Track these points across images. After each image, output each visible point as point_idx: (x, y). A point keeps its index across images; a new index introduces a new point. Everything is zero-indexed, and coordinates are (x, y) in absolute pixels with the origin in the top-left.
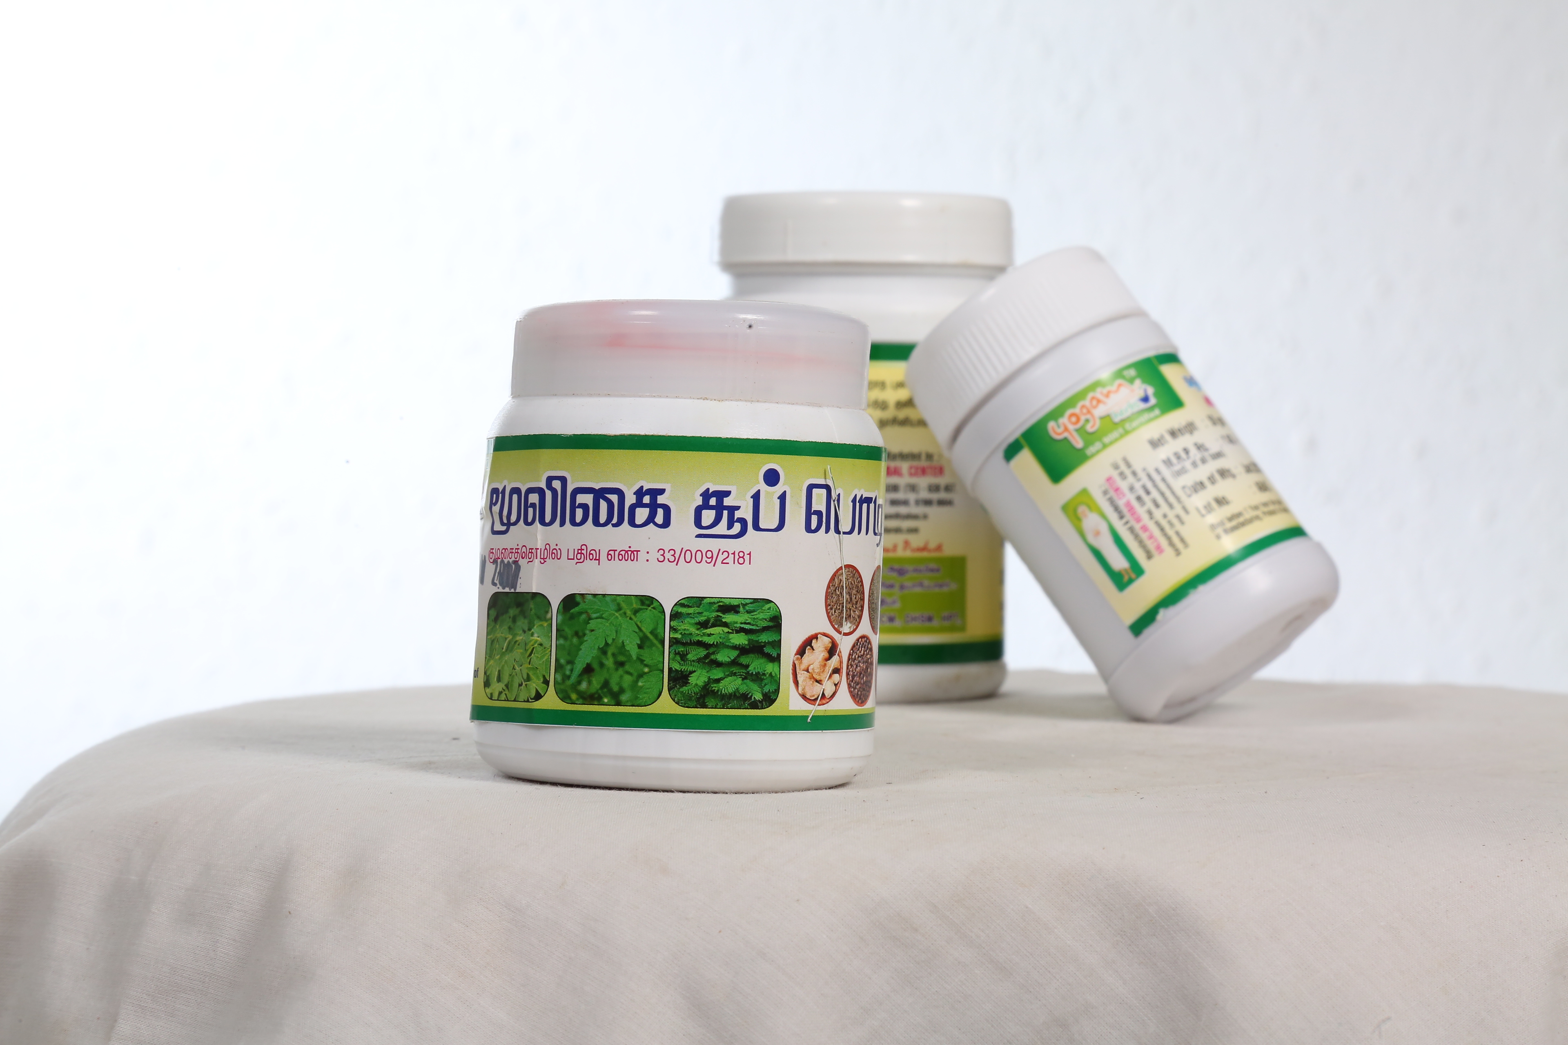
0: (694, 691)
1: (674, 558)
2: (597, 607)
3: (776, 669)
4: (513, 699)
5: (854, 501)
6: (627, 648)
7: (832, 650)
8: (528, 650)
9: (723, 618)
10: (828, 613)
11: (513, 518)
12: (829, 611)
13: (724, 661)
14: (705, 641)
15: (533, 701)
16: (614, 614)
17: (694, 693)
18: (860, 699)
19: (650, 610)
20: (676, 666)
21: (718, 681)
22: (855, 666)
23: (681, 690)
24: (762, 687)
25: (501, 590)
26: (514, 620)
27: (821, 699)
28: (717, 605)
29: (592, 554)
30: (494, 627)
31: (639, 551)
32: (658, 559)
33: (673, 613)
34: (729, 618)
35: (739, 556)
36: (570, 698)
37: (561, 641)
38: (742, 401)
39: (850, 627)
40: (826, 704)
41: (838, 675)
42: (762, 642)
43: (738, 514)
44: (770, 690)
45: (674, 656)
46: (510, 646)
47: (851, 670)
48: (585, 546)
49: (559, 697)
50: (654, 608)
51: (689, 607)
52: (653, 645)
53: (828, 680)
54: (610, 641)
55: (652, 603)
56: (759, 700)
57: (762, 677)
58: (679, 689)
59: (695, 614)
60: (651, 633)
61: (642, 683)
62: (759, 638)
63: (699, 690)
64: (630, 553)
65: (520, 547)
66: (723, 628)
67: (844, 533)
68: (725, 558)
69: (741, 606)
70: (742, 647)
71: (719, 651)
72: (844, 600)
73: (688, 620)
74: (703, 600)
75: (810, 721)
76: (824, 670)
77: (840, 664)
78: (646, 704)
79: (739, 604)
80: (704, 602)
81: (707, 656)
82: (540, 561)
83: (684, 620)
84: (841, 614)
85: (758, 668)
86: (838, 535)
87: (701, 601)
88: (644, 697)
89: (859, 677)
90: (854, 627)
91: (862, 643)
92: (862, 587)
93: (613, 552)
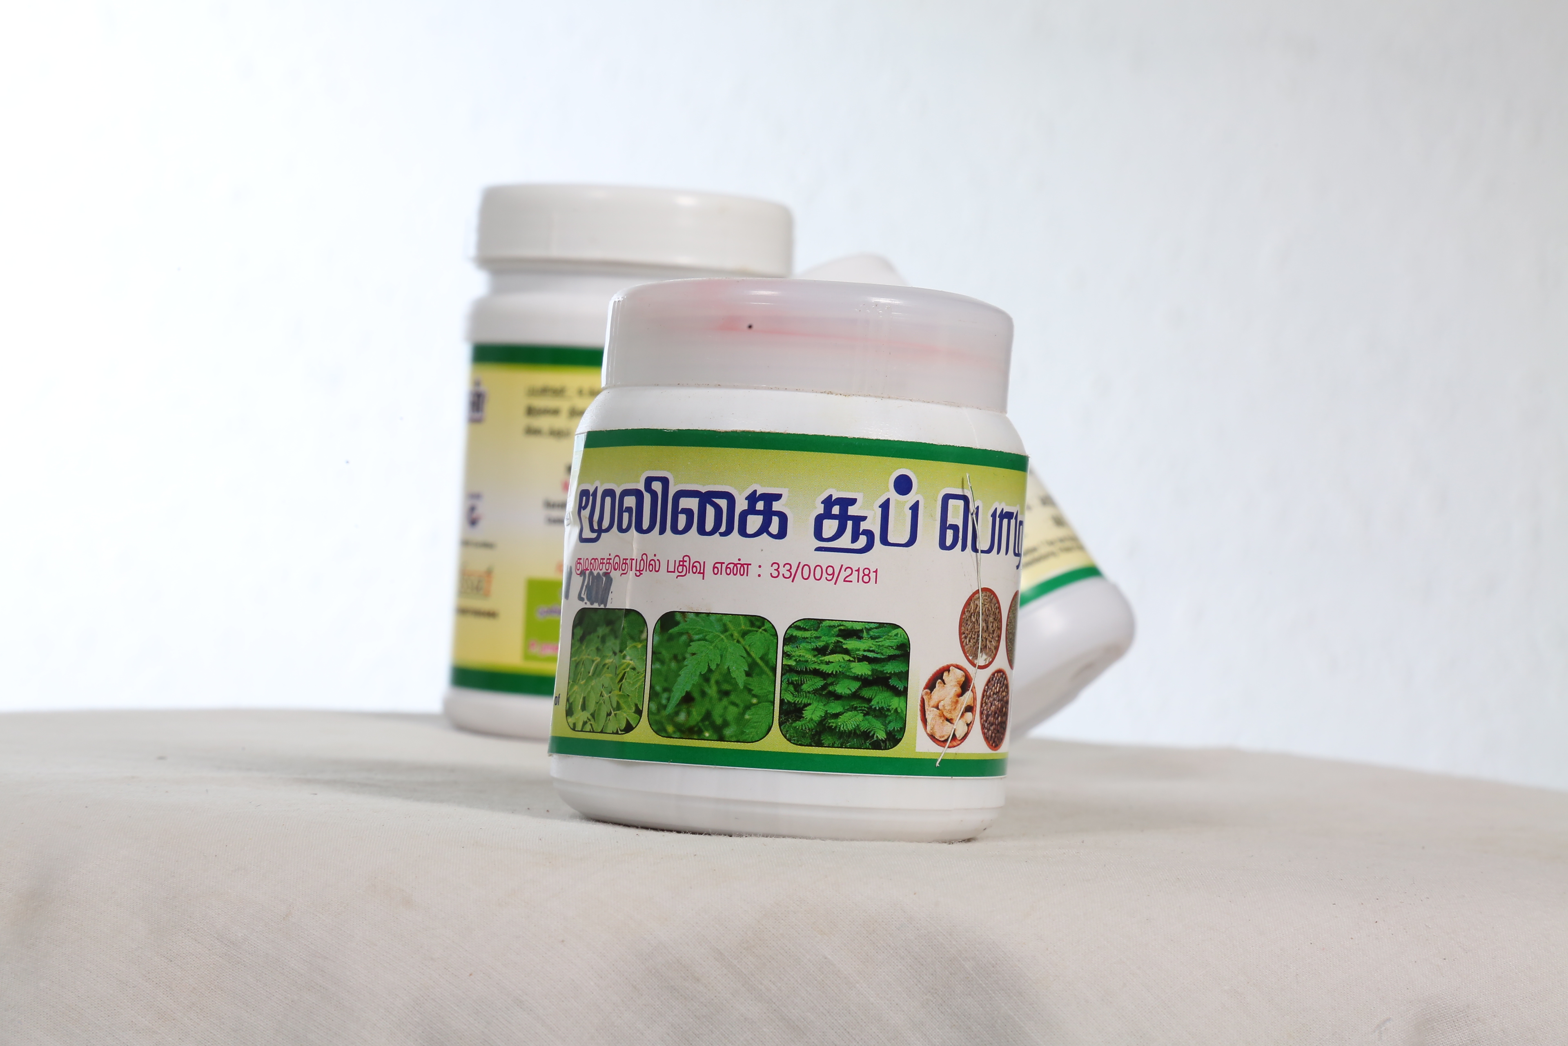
0: (808, 727)
1: (789, 573)
2: (699, 628)
3: (902, 705)
4: (600, 731)
5: (994, 515)
6: (734, 675)
7: (965, 685)
8: (618, 675)
9: (844, 644)
10: (962, 643)
11: (606, 524)
12: (963, 640)
13: (843, 693)
14: (823, 670)
15: (623, 733)
16: (719, 636)
17: (809, 729)
18: (994, 742)
19: (761, 632)
20: (789, 698)
21: (836, 716)
22: (990, 704)
23: (794, 725)
24: (886, 725)
25: (589, 606)
26: (603, 640)
27: (951, 740)
28: (837, 629)
29: (696, 567)
30: (580, 647)
31: (750, 564)
32: (771, 574)
33: (787, 636)
34: (850, 644)
35: (864, 573)
36: (665, 730)
37: (657, 666)
38: (871, 396)
39: (985, 660)
40: (957, 746)
41: (970, 713)
42: (887, 673)
43: (864, 526)
44: (894, 728)
45: (787, 686)
46: (598, 669)
47: (985, 708)
48: (688, 558)
49: (653, 729)
50: (765, 630)
51: (805, 630)
52: (762, 672)
53: (960, 719)
54: (713, 667)
55: (763, 624)
56: (882, 739)
57: (887, 713)
58: (792, 723)
59: (812, 638)
60: (762, 658)
61: (749, 715)
62: (884, 668)
63: (814, 725)
64: (739, 566)
65: (612, 557)
66: (844, 656)
67: (983, 552)
68: (848, 575)
69: (865, 631)
70: (865, 677)
71: (838, 682)
72: (979, 628)
73: (803, 645)
74: (821, 623)
75: (938, 765)
76: (956, 707)
77: (974, 701)
78: (754, 741)
79: (863, 629)
80: (823, 625)
81: (824, 687)
82: (636, 573)
83: (799, 645)
84: (976, 644)
85: (882, 702)
86: (975, 553)
87: (820, 624)
88: (751, 732)
89: (994, 717)
90: (990, 659)
91: (998, 678)
92: (999, 614)
93: (720, 565)
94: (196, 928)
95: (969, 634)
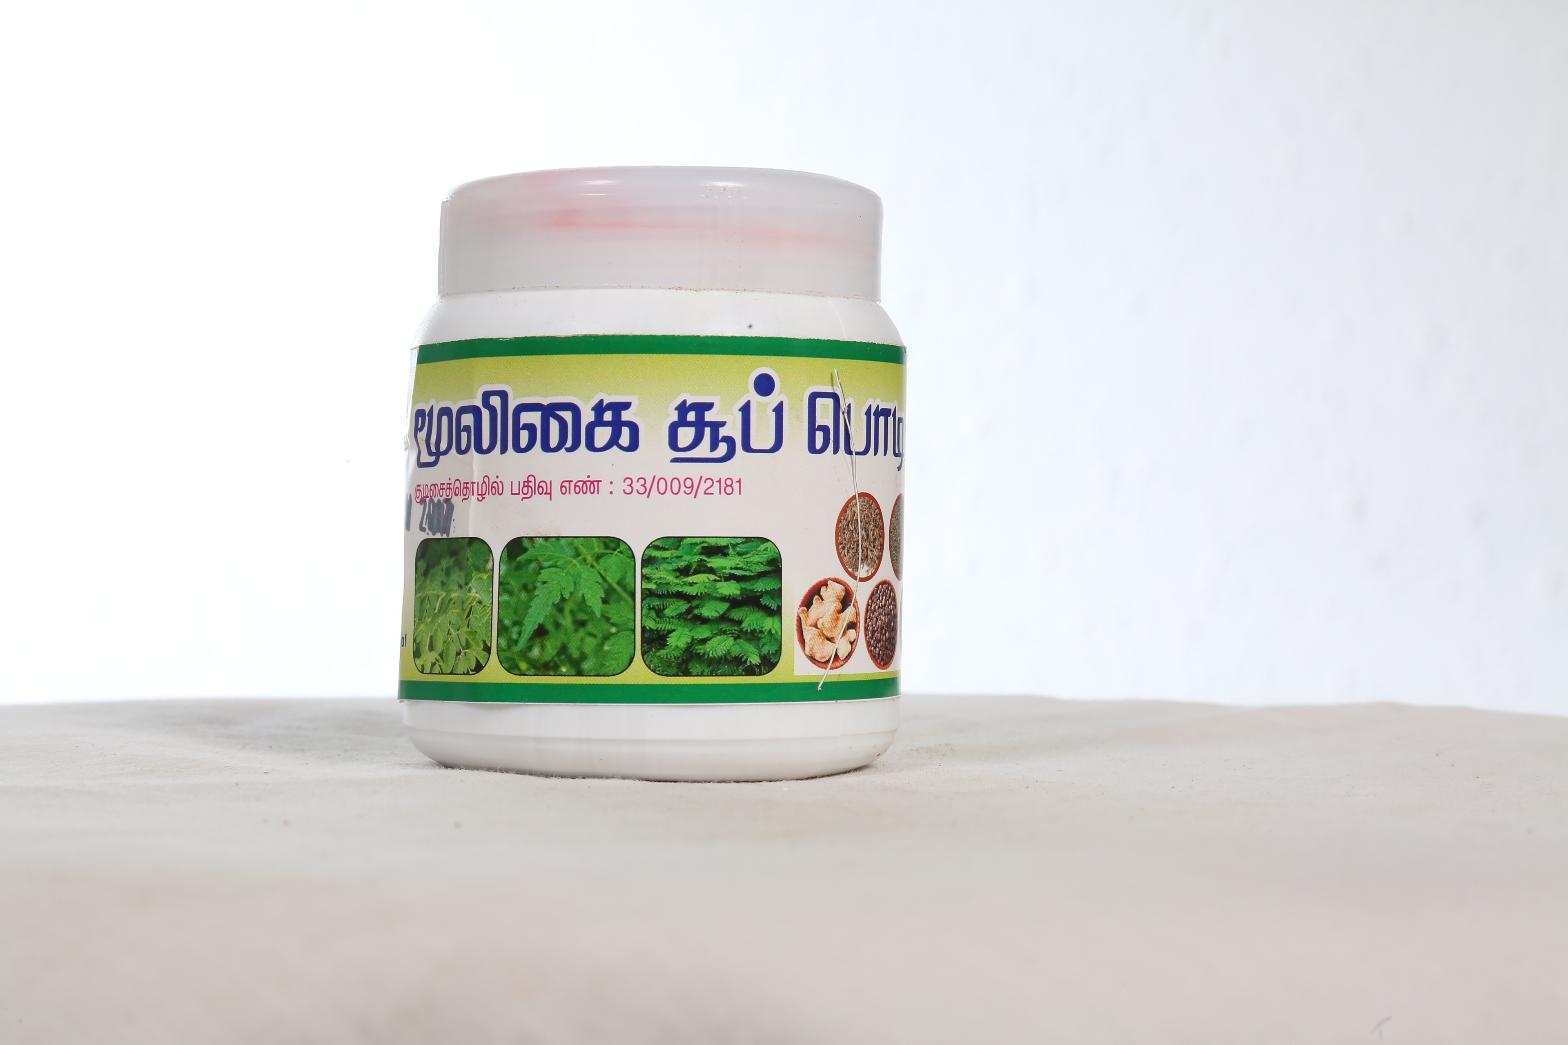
0: (674, 655)
1: (644, 488)
2: (549, 553)
3: (777, 625)
4: (449, 672)
5: (868, 413)
6: (589, 603)
7: (846, 600)
8: (466, 610)
9: (709, 562)
10: (839, 554)
11: (443, 446)
12: (840, 551)
13: (710, 616)
14: (687, 592)
15: (474, 673)
16: (571, 562)
17: (675, 658)
18: (882, 660)
19: (616, 555)
20: (651, 624)
21: (704, 641)
22: (875, 619)
23: (658, 654)
24: (759, 648)
25: (431, 536)
26: (448, 573)
27: (833, 660)
29: (542, 487)
30: (424, 582)
31: (601, 481)
32: (624, 490)
33: (646, 557)
34: (715, 562)
35: (726, 483)
36: (518, 668)
37: (506, 597)
38: (724, 290)
39: (867, 571)
40: (840, 667)
41: (854, 630)
42: (757, 591)
44: (769, 651)
45: (647, 611)
46: (444, 605)
47: (870, 624)
48: (532, 477)
49: (503, 667)
50: (621, 552)
51: (665, 549)
52: (620, 598)
53: (842, 637)
54: (567, 596)
55: (618, 546)
56: (756, 664)
57: (760, 635)
58: (656, 652)
59: (673, 558)
60: (619, 583)
61: (608, 646)
62: (754, 587)
63: (680, 653)
64: (588, 483)
65: (452, 481)
66: (708, 575)
67: (857, 453)
68: (709, 486)
69: (730, 547)
70: (733, 598)
71: (704, 604)
72: (859, 537)
73: (664, 566)
74: (682, 541)
75: (820, 689)
76: (837, 625)
77: (857, 617)
78: (615, 673)
79: (728, 545)
80: (683, 543)
81: (689, 611)
82: (478, 498)
83: (659, 566)
84: (855, 555)
85: (753, 624)
86: (849, 456)
87: (680, 542)
88: (612, 665)
89: (881, 633)
90: (872, 570)
91: (882, 590)
92: (880, 520)
93: (568, 483)
95: (848, 544)
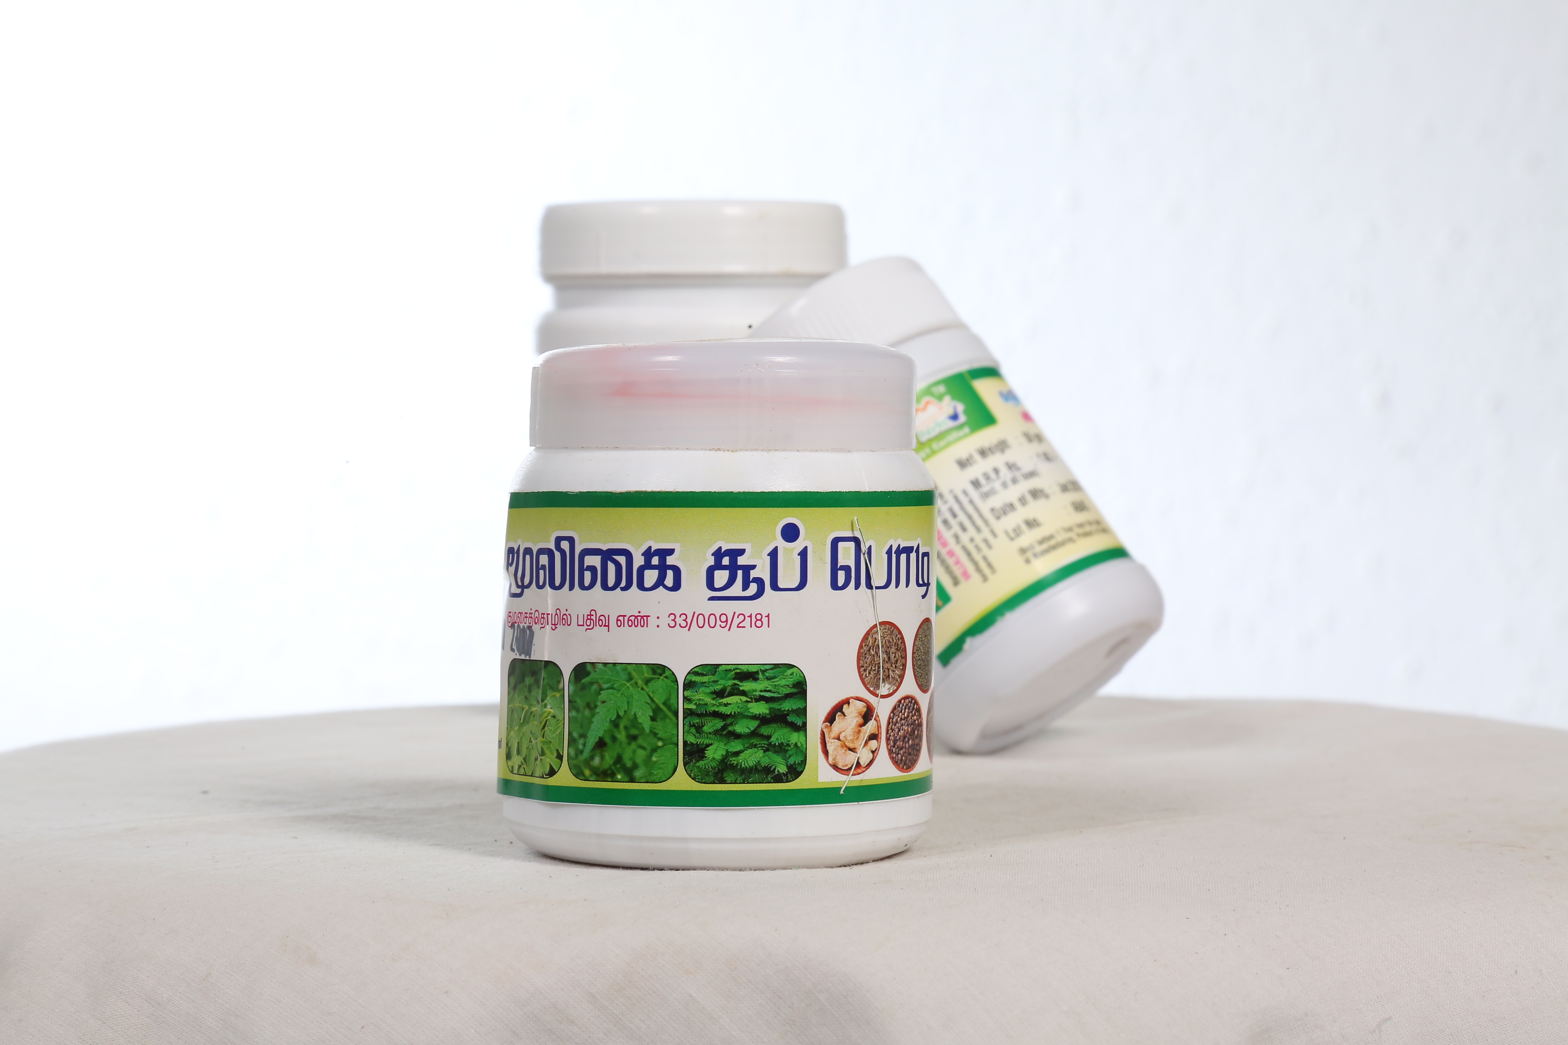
0: (711, 766)
1: (685, 623)
2: (607, 677)
3: (802, 739)
4: (530, 774)
5: (889, 552)
6: (640, 720)
7: (868, 715)
8: (542, 722)
9: (741, 686)
10: (861, 676)
11: (527, 581)
12: (862, 673)
13: (742, 732)
14: (722, 712)
15: (547, 777)
16: (625, 685)
17: (712, 768)
18: (905, 764)
19: (663, 679)
20: (691, 739)
21: (737, 754)
22: (897, 730)
23: (698, 764)
24: (786, 759)
25: (518, 657)
26: (530, 689)
27: (855, 768)
28: (734, 672)
29: (601, 620)
30: (513, 695)
31: (649, 616)
32: (669, 624)
33: (687, 682)
34: (747, 686)
35: (756, 618)
36: (583, 774)
37: (574, 713)
38: (758, 450)
39: (889, 689)
40: (861, 773)
41: (875, 741)
42: (785, 710)
45: (689, 728)
46: (527, 717)
47: (892, 734)
48: (594, 611)
49: (572, 773)
50: (666, 677)
51: (703, 675)
52: (665, 717)
53: (863, 748)
54: (621, 714)
55: (664, 672)
56: (783, 773)
57: (787, 748)
58: (695, 763)
59: (710, 682)
60: (664, 704)
61: (656, 757)
62: (782, 706)
63: (717, 764)
65: (533, 611)
66: (741, 697)
67: (877, 588)
68: (741, 621)
69: (760, 673)
70: (763, 716)
71: (737, 722)
72: (880, 660)
73: (702, 689)
74: (718, 668)
75: (842, 793)
76: (858, 737)
77: (878, 729)
78: (661, 781)
79: (758, 671)
80: (719, 670)
81: (724, 728)
82: (552, 627)
83: (698, 689)
84: (877, 676)
85: (781, 739)
86: (870, 590)
87: (716, 668)
88: (659, 773)
89: (903, 741)
90: (894, 688)
91: (905, 704)
92: (903, 644)
93: (623, 617)
94: (127, 991)
95: (869, 667)
